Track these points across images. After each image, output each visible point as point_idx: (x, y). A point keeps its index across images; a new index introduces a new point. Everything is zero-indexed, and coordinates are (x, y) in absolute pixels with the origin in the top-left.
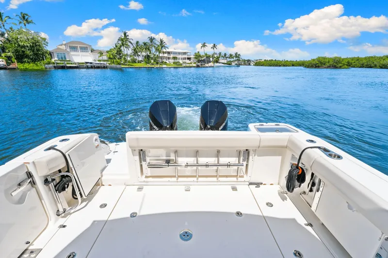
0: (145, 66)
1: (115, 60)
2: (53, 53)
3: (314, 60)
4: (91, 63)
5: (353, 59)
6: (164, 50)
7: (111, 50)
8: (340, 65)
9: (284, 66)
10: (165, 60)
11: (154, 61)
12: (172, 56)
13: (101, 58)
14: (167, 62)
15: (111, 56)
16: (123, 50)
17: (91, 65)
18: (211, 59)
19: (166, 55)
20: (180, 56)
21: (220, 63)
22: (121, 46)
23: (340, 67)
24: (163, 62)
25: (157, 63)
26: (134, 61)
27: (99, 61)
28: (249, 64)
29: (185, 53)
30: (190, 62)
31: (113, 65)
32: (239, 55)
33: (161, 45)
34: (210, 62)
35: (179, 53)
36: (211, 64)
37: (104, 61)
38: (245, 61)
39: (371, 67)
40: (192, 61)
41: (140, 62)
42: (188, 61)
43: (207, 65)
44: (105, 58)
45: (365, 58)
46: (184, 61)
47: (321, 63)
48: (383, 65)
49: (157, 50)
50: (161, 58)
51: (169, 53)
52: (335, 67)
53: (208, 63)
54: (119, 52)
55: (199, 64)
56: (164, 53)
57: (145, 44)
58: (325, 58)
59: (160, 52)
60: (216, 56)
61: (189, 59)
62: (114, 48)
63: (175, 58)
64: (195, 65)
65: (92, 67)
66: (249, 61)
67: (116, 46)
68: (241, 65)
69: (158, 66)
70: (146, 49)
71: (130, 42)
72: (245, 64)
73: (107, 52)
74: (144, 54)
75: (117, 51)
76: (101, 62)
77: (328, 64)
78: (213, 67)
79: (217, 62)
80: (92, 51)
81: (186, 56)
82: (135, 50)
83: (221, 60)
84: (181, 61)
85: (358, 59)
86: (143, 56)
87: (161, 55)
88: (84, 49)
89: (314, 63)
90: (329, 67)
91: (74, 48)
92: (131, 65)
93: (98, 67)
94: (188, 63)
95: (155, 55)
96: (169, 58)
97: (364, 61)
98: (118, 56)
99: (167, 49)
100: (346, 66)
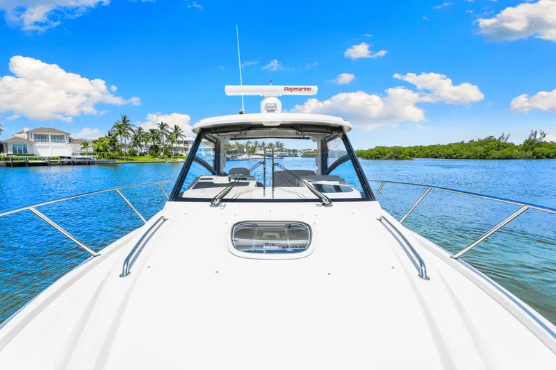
0: (152, 160)
1: (106, 153)
2: (6, 144)
3: (372, 150)
4: (69, 158)
5: (415, 148)
6: (180, 139)
7: (101, 140)
8: (402, 155)
10: (180, 152)
11: (165, 154)
12: (190, 146)
13: (85, 150)
14: (183, 154)
15: (101, 148)
16: (119, 140)
17: (69, 160)
18: (245, 150)
19: (182, 145)
21: (257, 154)
22: (117, 135)
23: (403, 158)
24: (177, 154)
25: (170, 156)
26: (133, 154)
27: (81, 154)
28: (296, 156)
31: (102, 159)
32: (281, 144)
33: (175, 132)
34: (244, 153)
36: (245, 156)
37: (89, 154)
38: (289, 151)
39: (436, 157)
41: (142, 155)
43: (240, 158)
44: (91, 150)
45: (429, 147)
47: (381, 154)
48: (449, 155)
49: (170, 138)
50: (175, 149)
51: (186, 143)
52: (397, 158)
53: (240, 155)
54: (113, 142)
55: (228, 156)
56: (179, 142)
57: (152, 131)
59: (173, 142)
60: (251, 145)
62: (106, 137)
65: (69, 164)
66: (294, 151)
67: (109, 135)
68: (285, 156)
69: (171, 160)
70: (153, 138)
71: (131, 129)
72: (290, 155)
73: (95, 142)
74: (149, 144)
75: (111, 141)
76: (85, 156)
77: (388, 155)
78: (248, 160)
79: (253, 153)
80: (70, 141)
82: (136, 139)
83: (258, 152)
85: (421, 148)
86: (147, 146)
87: (175, 145)
88: (59, 138)
89: (372, 153)
90: (390, 158)
91: (41, 138)
92: (130, 160)
93: (79, 164)
95: (166, 145)
96: (186, 149)
97: (428, 151)
98: (112, 148)
99: (183, 137)
100: (409, 157)
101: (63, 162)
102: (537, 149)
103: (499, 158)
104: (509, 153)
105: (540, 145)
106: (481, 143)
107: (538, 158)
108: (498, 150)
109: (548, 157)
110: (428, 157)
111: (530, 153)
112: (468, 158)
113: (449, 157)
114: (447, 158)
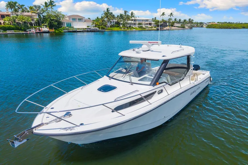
0: (121, 30)
1: (101, 27)
2: (64, 23)
12: (137, 22)
13: (93, 25)
14: (133, 26)
18: (168, 24)
19: (133, 22)
20: (144, 23)
21: (175, 27)
25: (127, 28)
28: (202, 27)
29: (147, 20)
30: (151, 26)
33: (131, 15)
34: (167, 26)
35: (143, 20)
36: (168, 28)
38: (197, 23)
42: (149, 26)
46: (147, 26)
51: (135, 20)
53: (165, 27)
57: (121, 15)
60: (171, 21)
61: (150, 24)
63: (139, 24)
64: (155, 29)
66: (201, 23)
68: (194, 27)
72: (197, 26)
75: (103, 21)
78: (170, 30)
79: (172, 26)
80: (85, 21)
81: (148, 23)
84: (144, 26)
88: (80, 19)
91: (74, 19)
92: (111, 30)
94: (150, 28)
96: (135, 24)
99: (135, 18)
101: (88, 31)
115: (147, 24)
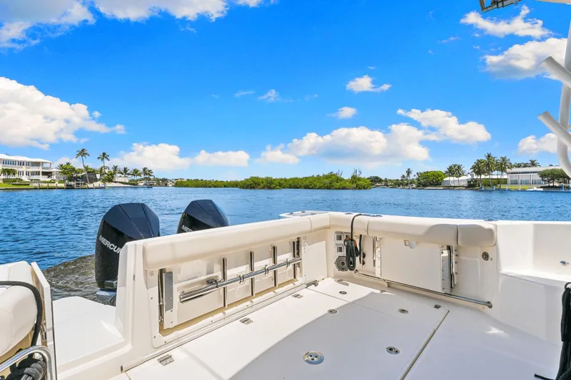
3: (247, 180)
5: (282, 180)
8: (273, 185)
9: (215, 187)
18: (98, 176)
20: (24, 169)
21: (116, 182)
23: (274, 188)
29: (36, 164)
30: (50, 179)
32: (149, 171)
34: (96, 180)
35: (21, 163)
36: (97, 184)
38: (159, 180)
39: (297, 188)
40: (54, 177)
42: (42, 178)
43: (91, 186)
45: (291, 179)
46: (35, 177)
47: (255, 184)
52: (269, 188)
53: (91, 182)
55: (72, 183)
58: (257, 178)
60: (107, 171)
61: (48, 174)
63: (8, 172)
64: (62, 185)
66: (164, 180)
68: (153, 185)
72: (159, 185)
77: (262, 185)
78: (104, 188)
79: (110, 181)
81: (40, 169)
83: (118, 178)
84: (25, 178)
90: (263, 188)
94: (45, 182)
97: (291, 182)
100: (278, 187)
102: (359, 182)
103: (339, 189)
104: (344, 185)
105: (359, 179)
106: (327, 177)
107: (360, 189)
108: (337, 182)
109: (364, 188)
110: (291, 188)
111: (354, 185)
112: (320, 188)
113: (307, 187)
114: (305, 188)
115: (38, 173)
